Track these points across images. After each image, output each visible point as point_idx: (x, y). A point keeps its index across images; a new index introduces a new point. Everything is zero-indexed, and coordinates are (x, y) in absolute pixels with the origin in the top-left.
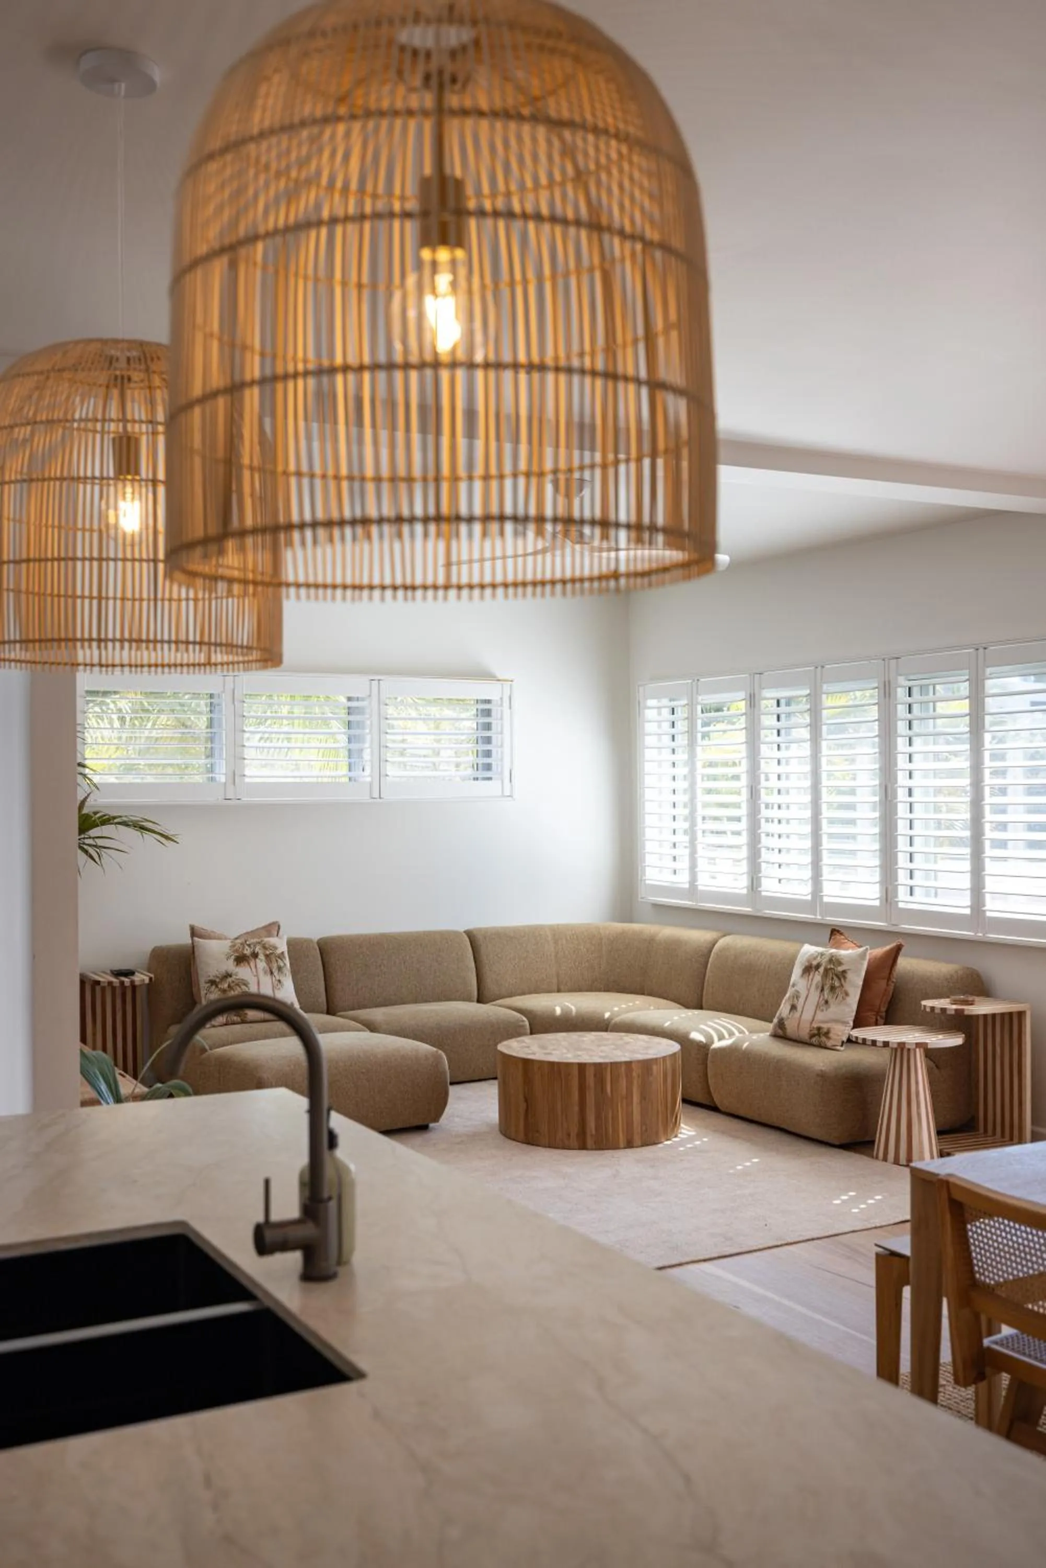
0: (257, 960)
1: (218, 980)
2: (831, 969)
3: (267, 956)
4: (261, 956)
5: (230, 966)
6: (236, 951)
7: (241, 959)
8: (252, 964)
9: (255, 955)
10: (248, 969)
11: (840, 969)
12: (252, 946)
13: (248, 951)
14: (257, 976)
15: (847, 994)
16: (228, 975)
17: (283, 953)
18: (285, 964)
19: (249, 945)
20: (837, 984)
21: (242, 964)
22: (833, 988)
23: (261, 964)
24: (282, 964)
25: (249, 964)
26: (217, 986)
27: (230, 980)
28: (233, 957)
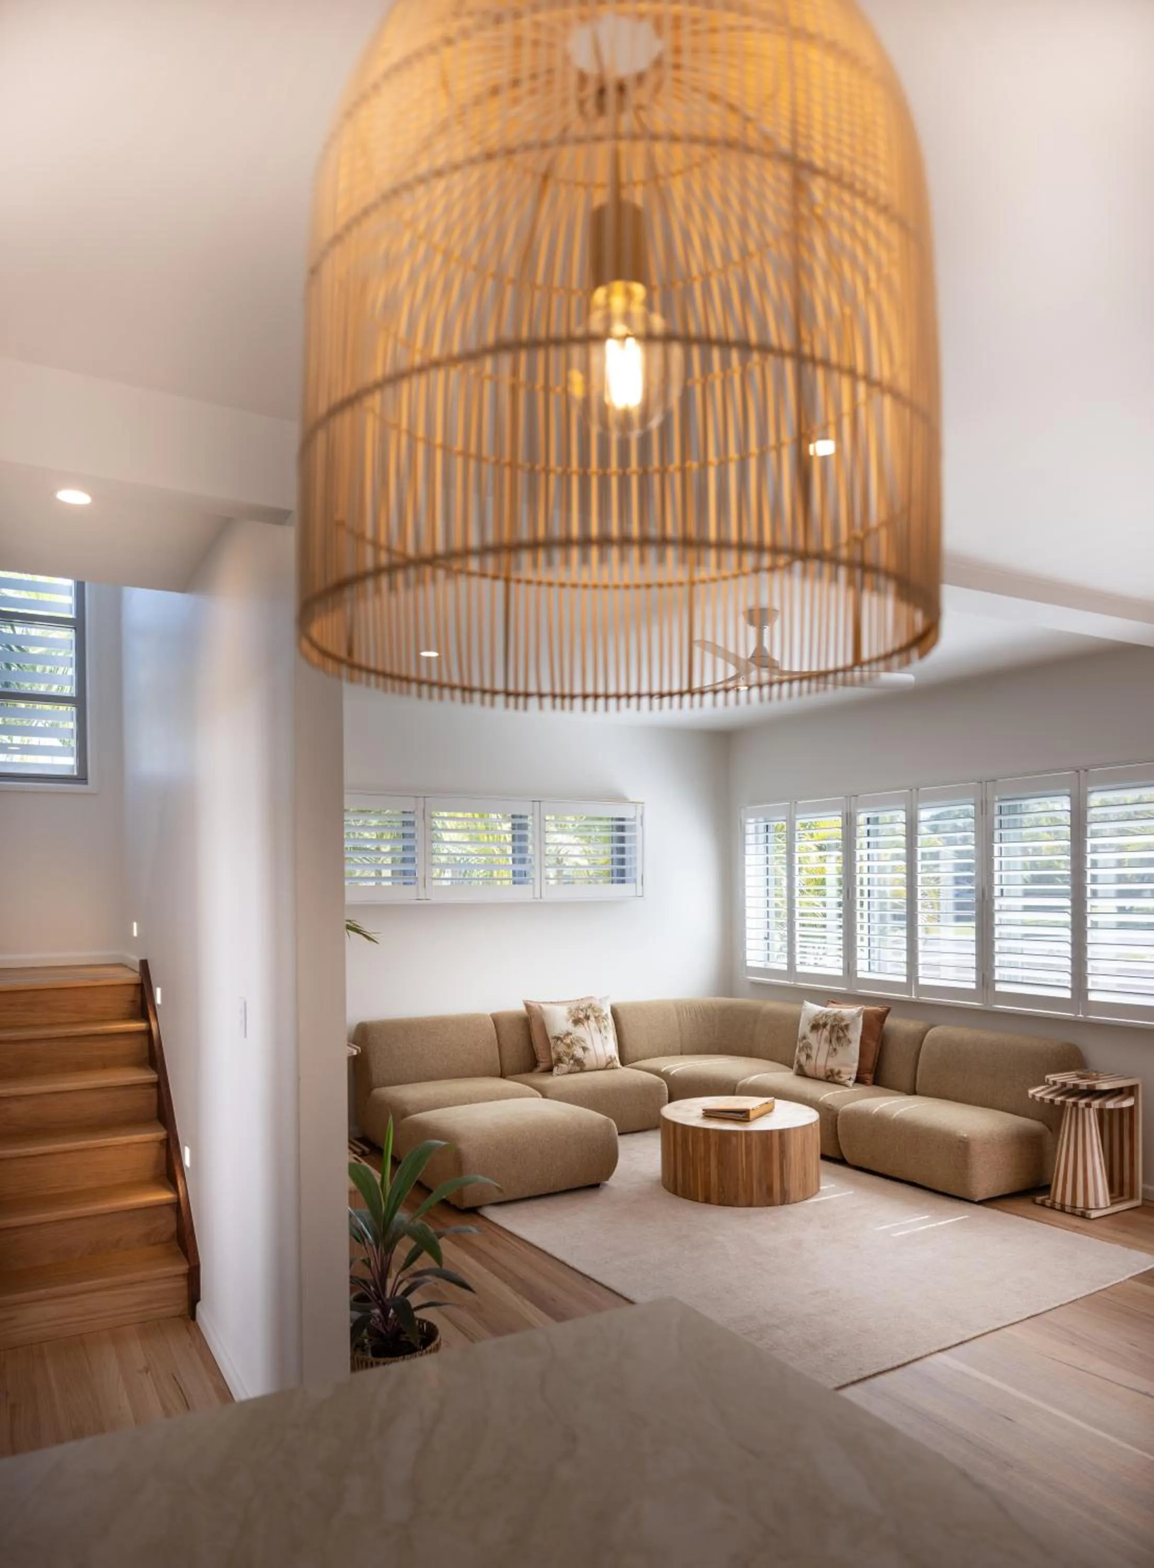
0: (589, 1021)
1: (562, 1036)
2: (836, 1025)
3: (596, 1018)
4: (592, 1018)
5: (569, 1026)
6: (573, 1016)
7: (577, 1022)
8: (586, 1024)
9: (587, 1018)
10: (583, 1029)
11: (843, 1024)
12: (584, 1010)
13: (582, 1016)
14: (591, 1034)
15: (849, 1042)
16: (569, 1034)
17: (606, 1015)
18: (608, 1024)
19: (582, 1010)
20: (841, 1035)
21: (578, 1026)
22: (838, 1039)
23: (592, 1023)
24: (606, 1024)
25: (583, 1024)
26: (562, 1041)
27: (571, 1037)
28: (571, 1021)
